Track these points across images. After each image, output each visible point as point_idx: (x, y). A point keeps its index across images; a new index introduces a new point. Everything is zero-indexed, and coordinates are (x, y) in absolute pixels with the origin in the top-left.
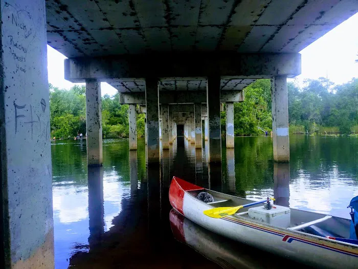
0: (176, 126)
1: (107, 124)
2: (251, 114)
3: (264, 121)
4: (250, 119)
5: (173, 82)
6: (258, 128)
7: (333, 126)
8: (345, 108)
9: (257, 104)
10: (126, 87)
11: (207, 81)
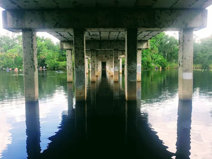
0: (101, 63)
1: (57, 60)
2: (148, 56)
3: (156, 60)
4: (148, 59)
5: (98, 33)
6: (153, 65)
7: (198, 64)
8: (206, 52)
9: (152, 49)
10: (63, 37)
11: (126, 32)
